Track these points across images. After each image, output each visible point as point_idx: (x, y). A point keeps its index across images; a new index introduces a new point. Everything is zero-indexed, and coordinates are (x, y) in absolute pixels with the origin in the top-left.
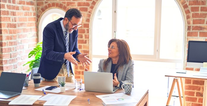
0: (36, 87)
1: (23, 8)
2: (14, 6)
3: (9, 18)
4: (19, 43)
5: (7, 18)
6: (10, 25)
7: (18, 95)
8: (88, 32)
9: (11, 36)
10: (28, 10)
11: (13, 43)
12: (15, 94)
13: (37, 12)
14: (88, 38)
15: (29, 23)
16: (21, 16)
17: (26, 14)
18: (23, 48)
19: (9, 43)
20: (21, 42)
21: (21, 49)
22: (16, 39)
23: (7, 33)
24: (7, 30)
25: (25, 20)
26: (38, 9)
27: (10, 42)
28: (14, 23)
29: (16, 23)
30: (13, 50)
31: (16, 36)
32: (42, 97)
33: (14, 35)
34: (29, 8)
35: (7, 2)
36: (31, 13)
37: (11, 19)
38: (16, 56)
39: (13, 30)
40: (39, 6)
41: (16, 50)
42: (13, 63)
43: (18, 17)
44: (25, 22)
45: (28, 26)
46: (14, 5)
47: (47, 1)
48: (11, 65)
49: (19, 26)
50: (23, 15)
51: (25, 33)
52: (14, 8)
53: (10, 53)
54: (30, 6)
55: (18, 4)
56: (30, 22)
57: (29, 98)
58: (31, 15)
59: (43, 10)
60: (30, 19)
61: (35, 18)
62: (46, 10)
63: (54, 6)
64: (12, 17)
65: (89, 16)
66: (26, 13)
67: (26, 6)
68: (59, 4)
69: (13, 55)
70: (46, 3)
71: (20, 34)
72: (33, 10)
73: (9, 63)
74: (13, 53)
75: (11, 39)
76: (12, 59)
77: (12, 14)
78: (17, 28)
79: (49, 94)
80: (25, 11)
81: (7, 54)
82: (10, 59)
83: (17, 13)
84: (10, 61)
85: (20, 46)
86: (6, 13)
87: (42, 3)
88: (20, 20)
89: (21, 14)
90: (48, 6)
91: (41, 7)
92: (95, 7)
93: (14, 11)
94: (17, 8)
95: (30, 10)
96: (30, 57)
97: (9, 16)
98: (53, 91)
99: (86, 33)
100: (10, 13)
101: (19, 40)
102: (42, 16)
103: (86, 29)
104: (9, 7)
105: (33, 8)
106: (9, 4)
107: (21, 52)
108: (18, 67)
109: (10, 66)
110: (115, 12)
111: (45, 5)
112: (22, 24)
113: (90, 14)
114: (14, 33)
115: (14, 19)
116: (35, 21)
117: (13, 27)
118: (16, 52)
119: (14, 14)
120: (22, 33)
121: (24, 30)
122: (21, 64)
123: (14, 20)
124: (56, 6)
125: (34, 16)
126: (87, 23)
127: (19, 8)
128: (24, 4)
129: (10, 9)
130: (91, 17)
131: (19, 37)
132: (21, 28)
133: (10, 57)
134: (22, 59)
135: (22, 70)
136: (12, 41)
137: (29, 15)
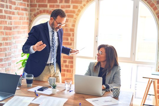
0: (29, 87)
1: (19, 13)
2: (11, 12)
3: (6, 22)
4: (13, 43)
5: (4, 21)
6: (6, 28)
7: (12, 96)
8: (73, 36)
9: (7, 37)
10: (22, 15)
11: (8, 44)
12: (9, 95)
13: (30, 17)
14: (73, 41)
15: (22, 26)
16: (16, 20)
17: (20, 19)
18: (17, 48)
19: (4, 44)
20: (15, 42)
21: (15, 49)
22: (11, 40)
23: (3, 34)
24: (4, 32)
25: (19, 23)
26: (31, 14)
27: (6, 43)
28: (10, 26)
29: (11, 26)
30: (8, 49)
31: (11, 37)
32: (34, 99)
33: (10, 36)
34: (23, 14)
35: (5, 7)
36: (25, 18)
37: (7, 23)
38: (10, 55)
39: (9, 32)
40: (32, 12)
41: (11, 50)
42: (7, 61)
43: (14, 21)
44: (20, 26)
45: (22, 29)
46: (10, 10)
47: (39, 8)
48: (6, 62)
49: (14, 29)
50: (18, 19)
51: (19, 35)
52: (10, 13)
53: (5, 52)
54: (24, 12)
55: (14, 9)
56: (24, 25)
57: (22, 100)
58: (25, 20)
59: (35, 16)
60: (24, 23)
61: (28, 22)
62: (38, 16)
63: (45, 12)
64: (8, 21)
65: (75, 22)
66: (21, 17)
67: (21, 11)
68: (49, 11)
69: (8, 54)
70: (38, 9)
71: (15, 36)
72: (27, 15)
73: (4, 61)
74: (8, 52)
75: (7, 40)
76: (6, 57)
77: (9, 18)
78: (13, 30)
79: (41, 96)
80: (20, 16)
81: (2, 53)
82: (5, 57)
83: (12, 18)
84: (5, 60)
85: (14, 46)
86: (4, 17)
87: (35, 10)
88: (16, 23)
89: (16, 18)
90: (39, 12)
91: (33, 13)
92: (80, 14)
93: (11, 15)
94: (13, 13)
95: (24, 15)
96: (22, 56)
97: (6, 20)
98: (45, 92)
99: (71, 37)
100: (7, 17)
101: (13, 41)
102: (34, 20)
103: (71, 33)
104: (6, 12)
105: (26, 13)
106: (6, 9)
107: (15, 51)
108: (11, 65)
109: (5, 64)
110: (98, 19)
111: (37, 11)
112: (16, 27)
113: (75, 20)
114: (10, 35)
115: (10, 22)
116: (28, 25)
117: (9, 30)
118: (11, 51)
119: (10, 18)
120: (16, 35)
121: (18, 32)
122: (14, 61)
123: (10, 24)
124: (47, 13)
125: (27, 20)
126: (73, 28)
127: (15, 13)
128: (19, 10)
129: (7, 14)
130: (76, 23)
131: (14, 38)
132: (16, 30)
133: (5, 56)
134: (15, 58)
135: (15, 67)
136: (8, 41)
137: (23, 20)
